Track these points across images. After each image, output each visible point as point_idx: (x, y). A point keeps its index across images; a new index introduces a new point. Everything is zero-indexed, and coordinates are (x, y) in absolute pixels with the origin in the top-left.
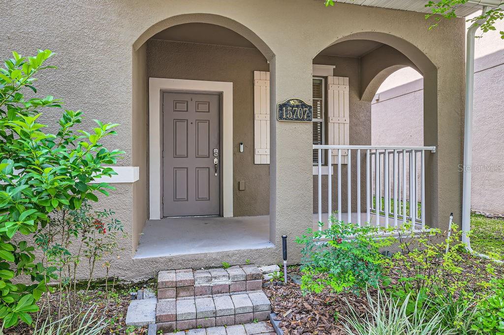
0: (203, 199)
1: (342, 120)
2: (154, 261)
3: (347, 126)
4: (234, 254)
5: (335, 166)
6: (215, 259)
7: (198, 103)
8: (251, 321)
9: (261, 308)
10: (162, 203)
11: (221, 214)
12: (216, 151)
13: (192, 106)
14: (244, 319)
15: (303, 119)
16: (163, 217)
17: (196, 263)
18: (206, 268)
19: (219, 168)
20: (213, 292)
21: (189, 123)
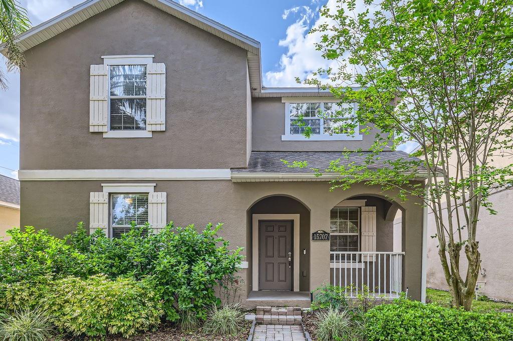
0: (282, 281)
1: (371, 234)
2: (254, 301)
3: (375, 238)
4: (290, 302)
5: (366, 263)
6: (282, 303)
7: (279, 227)
8: (293, 325)
9: (298, 320)
10: (259, 283)
11: (292, 290)
12: (290, 253)
13: (276, 229)
14: (290, 324)
15: (325, 239)
16: (260, 290)
17: (272, 304)
18: (277, 307)
19: (292, 263)
20: (279, 314)
21: (275, 239)
